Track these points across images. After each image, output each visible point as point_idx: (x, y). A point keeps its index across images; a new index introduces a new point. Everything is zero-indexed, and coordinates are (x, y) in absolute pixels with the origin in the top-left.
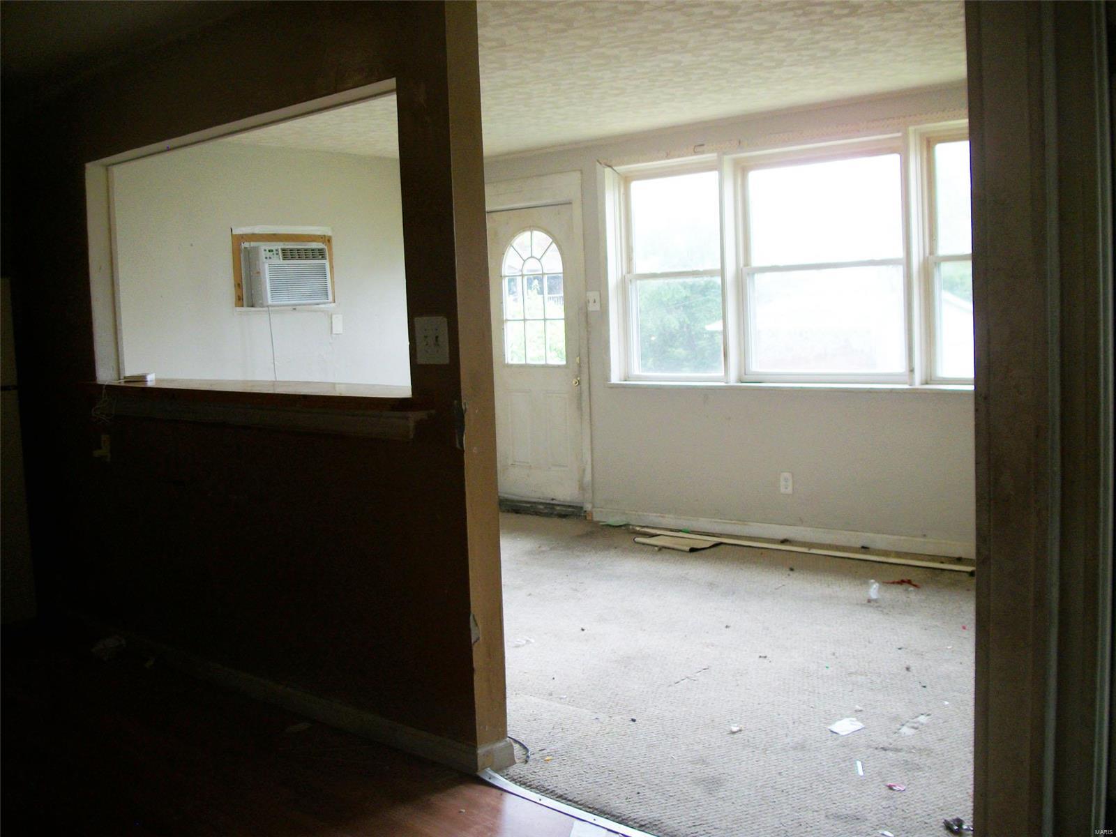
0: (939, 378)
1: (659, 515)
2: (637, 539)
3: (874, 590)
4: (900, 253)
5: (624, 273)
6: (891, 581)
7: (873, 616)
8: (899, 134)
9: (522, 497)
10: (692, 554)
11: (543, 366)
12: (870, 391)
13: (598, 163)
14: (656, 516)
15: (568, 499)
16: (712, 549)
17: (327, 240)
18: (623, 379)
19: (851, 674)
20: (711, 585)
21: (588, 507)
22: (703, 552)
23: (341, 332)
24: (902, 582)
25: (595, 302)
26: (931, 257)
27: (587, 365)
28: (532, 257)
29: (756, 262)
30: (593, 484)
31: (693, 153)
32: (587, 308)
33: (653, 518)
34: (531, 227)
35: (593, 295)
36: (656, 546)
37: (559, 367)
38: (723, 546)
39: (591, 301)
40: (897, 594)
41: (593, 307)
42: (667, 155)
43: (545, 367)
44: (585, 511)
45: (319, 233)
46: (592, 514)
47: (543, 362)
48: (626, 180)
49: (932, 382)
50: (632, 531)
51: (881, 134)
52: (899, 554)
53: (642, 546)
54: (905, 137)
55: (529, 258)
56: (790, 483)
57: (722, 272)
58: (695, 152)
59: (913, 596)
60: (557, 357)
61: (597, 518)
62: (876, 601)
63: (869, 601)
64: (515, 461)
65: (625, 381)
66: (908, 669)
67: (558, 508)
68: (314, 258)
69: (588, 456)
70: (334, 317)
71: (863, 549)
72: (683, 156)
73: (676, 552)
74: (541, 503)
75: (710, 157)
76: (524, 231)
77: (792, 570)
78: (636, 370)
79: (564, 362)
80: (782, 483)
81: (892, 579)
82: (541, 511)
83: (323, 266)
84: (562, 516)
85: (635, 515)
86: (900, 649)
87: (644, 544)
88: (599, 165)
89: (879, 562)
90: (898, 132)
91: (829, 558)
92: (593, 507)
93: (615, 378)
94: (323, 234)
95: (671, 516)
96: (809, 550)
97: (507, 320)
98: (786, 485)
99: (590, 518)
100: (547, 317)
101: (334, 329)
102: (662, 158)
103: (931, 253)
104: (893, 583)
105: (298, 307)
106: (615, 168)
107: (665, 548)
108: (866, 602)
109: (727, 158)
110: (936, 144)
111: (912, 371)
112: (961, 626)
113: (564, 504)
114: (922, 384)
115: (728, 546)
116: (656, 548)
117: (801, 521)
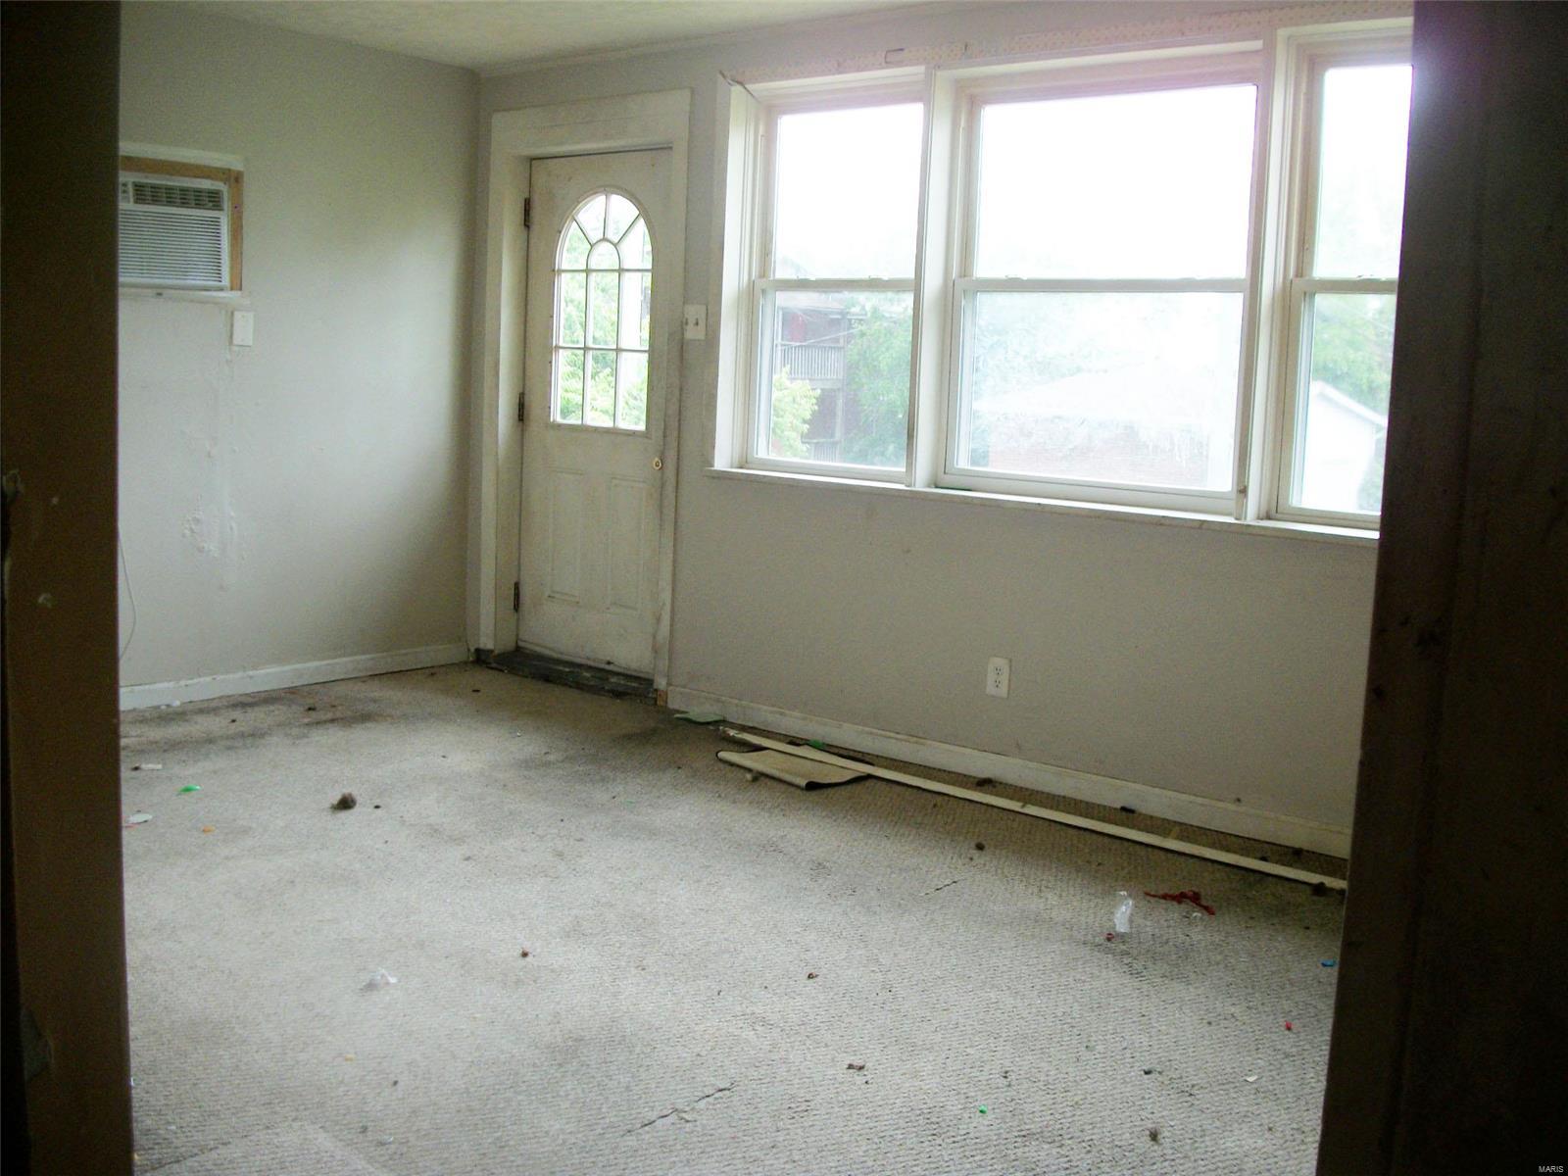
0: (1294, 508)
1: (775, 709)
2: (722, 755)
3: (1123, 913)
4: (1239, 270)
5: (753, 278)
6: (1161, 892)
7: (1109, 977)
8: (1258, 44)
9: (562, 653)
10: (808, 794)
11: (607, 431)
12: (1160, 522)
13: (720, 77)
14: (771, 712)
15: (634, 665)
16: (849, 787)
17: (235, 179)
18: (736, 463)
19: (1026, 1136)
20: (820, 868)
21: (661, 683)
22: (831, 791)
23: (251, 343)
24: (1180, 898)
25: (697, 324)
26: (1298, 281)
27: (675, 434)
28: (605, 239)
29: (983, 269)
30: (671, 642)
31: (883, 64)
32: (683, 334)
33: (765, 714)
34: (609, 188)
35: (693, 311)
36: (750, 770)
37: (633, 434)
38: (869, 783)
39: (692, 321)
40: (1170, 923)
41: (691, 333)
42: (839, 65)
43: (613, 432)
44: (656, 690)
45: (218, 164)
46: (666, 694)
47: (608, 423)
48: (769, 112)
49: (1279, 516)
50: (723, 735)
51: (1225, 40)
52: (1188, 832)
53: (728, 768)
54: (1269, 51)
55: (600, 241)
56: (1004, 678)
57: (917, 286)
58: (886, 62)
59: (1198, 932)
60: (633, 419)
61: (675, 703)
62: (1122, 938)
63: (1110, 938)
64: (553, 592)
65: (741, 468)
66: (1154, 1136)
67: (613, 680)
68: (199, 205)
69: (667, 596)
70: (238, 315)
71: (1124, 813)
72: (865, 68)
73: (784, 787)
74: (590, 668)
75: (915, 72)
76: (595, 193)
77: (980, 847)
78: (762, 451)
79: (642, 427)
80: (991, 677)
81: (1164, 889)
82: (586, 682)
83: (216, 222)
84: (618, 694)
85: (737, 705)
86: (1147, 1073)
87: (732, 764)
88: (722, 79)
89: (1147, 845)
90: (1256, 38)
91: (1059, 827)
92: (669, 684)
93: (722, 461)
94: (227, 167)
95: (796, 714)
96: (1023, 806)
97: (558, 347)
98: (997, 679)
99: (662, 703)
100: (623, 345)
101: (235, 337)
102: (830, 72)
103: (1300, 273)
104: (1165, 897)
105: (166, 292)
106: (747, 86)
107: (767, 776)
108: (1100, 939)
109: (942, 75)
110: (1325, 69)
111: (1243, 491)
112: (1282, 1022)
113: (626, 672)
114: (1259, 518)
115: (879, 783)
116: (749, 776)
117: (1019, 749)
